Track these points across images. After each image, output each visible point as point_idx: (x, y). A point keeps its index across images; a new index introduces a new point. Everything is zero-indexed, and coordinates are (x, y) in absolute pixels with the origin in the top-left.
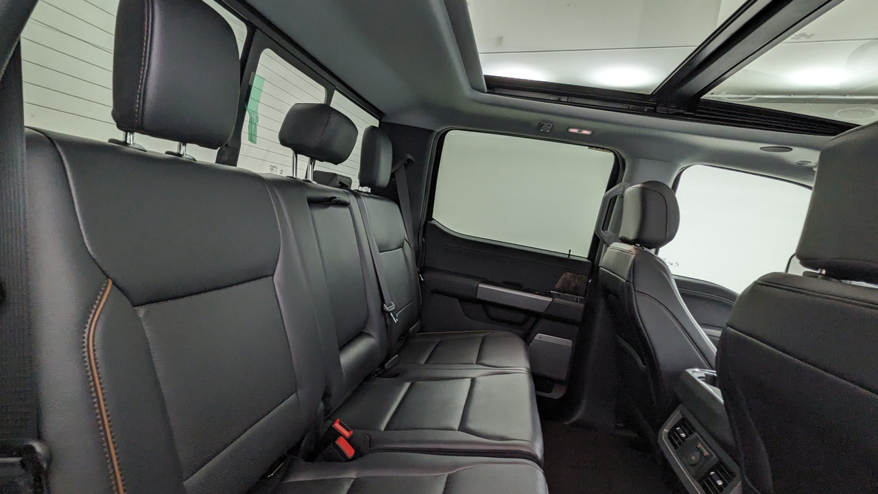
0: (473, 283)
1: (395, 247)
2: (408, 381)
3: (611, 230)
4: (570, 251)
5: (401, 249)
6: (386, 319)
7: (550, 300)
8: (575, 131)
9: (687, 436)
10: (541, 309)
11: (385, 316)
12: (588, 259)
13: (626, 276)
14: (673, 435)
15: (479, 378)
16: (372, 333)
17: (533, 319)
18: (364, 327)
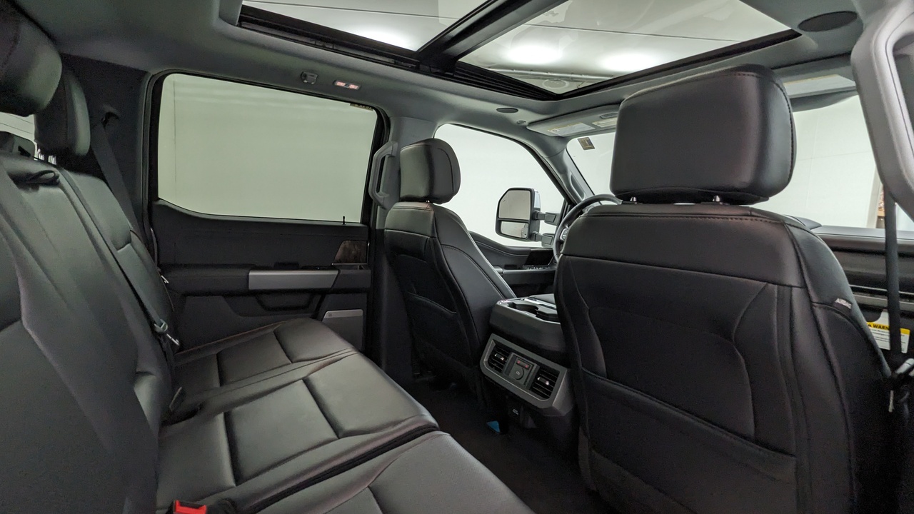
0: (240, 273)
1: (122, 244)
2: (218, 412)
3: (383, 191)
4: (344, 217)
5: (129, 245)
6: (161, 345)
7: (336, 273)
8: (342, 84)
9: (506, 359)
10: (328, 285)
11: (159, 341)
12: (362, 222)
13: (429, 233)
14: (492, 361)
15: (310, 376)
16: (149, 369)
17: (318, 298)
18: (136, 364)
